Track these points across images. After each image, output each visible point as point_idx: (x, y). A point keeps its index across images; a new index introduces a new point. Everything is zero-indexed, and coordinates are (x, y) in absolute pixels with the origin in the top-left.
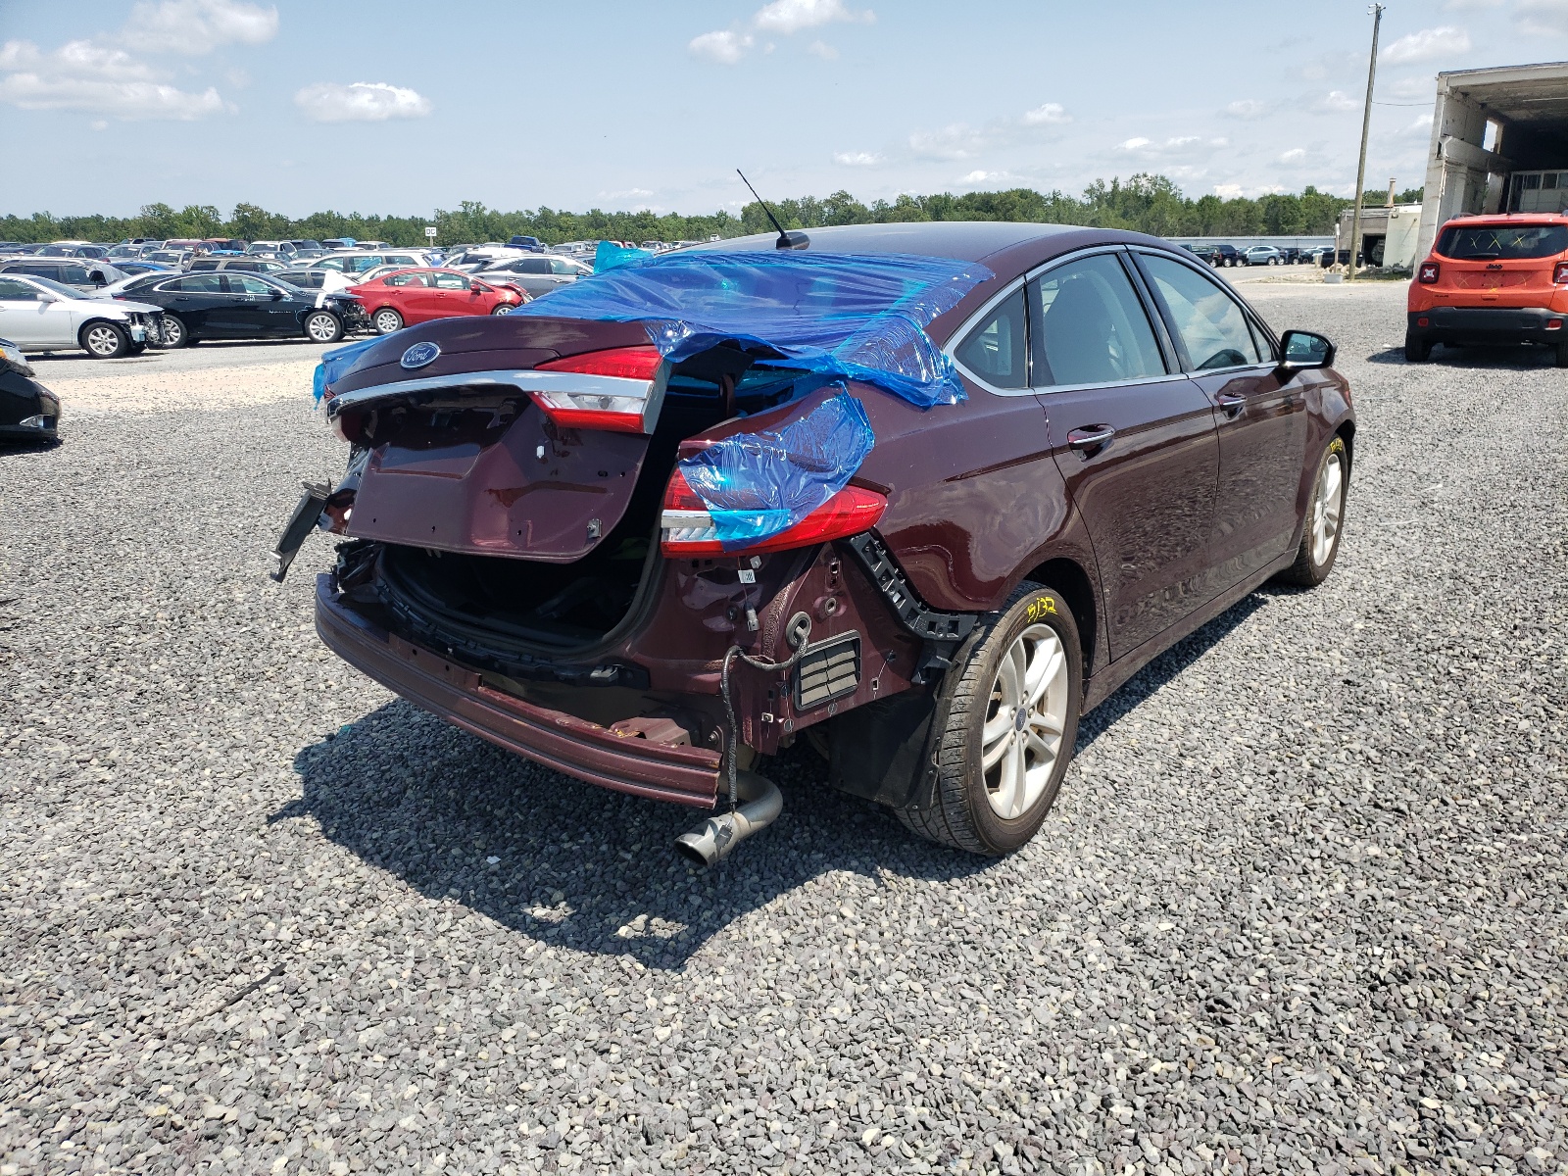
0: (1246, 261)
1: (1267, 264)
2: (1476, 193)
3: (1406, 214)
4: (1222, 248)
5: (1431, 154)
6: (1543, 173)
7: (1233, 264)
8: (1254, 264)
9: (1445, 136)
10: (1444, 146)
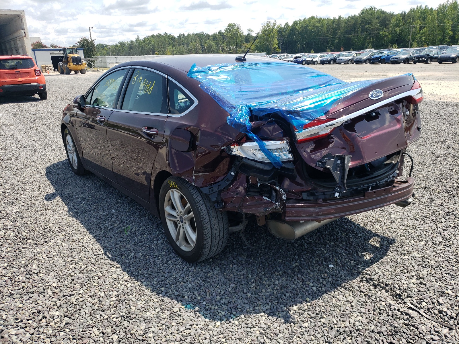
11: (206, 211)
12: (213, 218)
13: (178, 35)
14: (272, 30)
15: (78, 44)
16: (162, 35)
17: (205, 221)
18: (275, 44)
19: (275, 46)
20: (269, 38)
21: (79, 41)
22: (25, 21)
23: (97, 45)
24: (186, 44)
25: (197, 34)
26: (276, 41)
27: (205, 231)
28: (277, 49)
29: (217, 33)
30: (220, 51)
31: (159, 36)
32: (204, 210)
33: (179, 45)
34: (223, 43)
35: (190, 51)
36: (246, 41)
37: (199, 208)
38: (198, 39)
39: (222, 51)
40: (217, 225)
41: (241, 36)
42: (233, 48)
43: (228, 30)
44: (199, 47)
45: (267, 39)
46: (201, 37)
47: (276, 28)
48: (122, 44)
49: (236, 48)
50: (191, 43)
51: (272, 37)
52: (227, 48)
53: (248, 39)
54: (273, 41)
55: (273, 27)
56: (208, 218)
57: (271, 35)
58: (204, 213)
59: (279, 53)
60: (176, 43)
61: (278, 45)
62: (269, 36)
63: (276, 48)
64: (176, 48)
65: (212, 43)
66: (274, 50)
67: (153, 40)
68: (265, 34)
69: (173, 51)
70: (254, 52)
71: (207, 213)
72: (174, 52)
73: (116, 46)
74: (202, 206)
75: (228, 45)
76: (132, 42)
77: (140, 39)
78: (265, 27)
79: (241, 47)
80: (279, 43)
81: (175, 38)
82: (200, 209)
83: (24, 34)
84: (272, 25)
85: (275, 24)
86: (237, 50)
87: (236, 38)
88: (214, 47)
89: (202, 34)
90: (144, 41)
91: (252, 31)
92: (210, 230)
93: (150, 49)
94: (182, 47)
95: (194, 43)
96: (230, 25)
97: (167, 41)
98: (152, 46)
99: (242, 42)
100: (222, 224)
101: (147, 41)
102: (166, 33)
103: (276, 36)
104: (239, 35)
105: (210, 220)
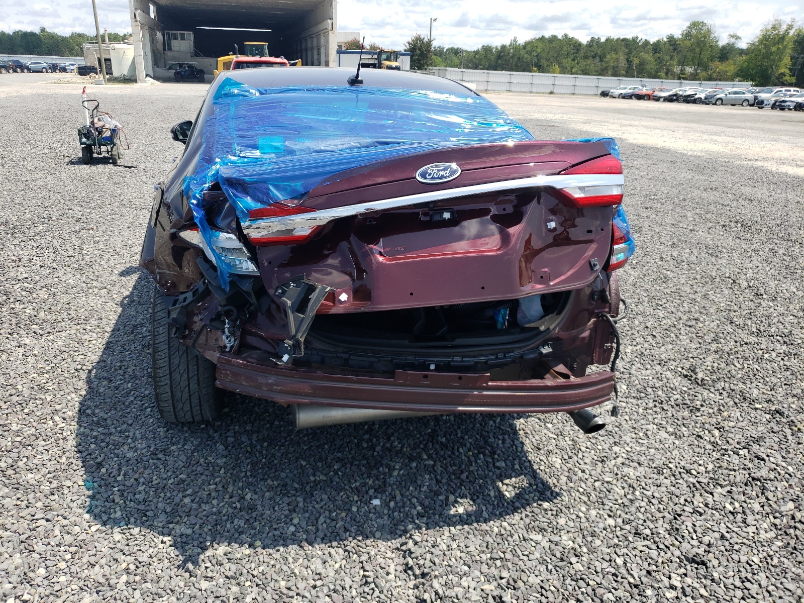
0: (29, 70)
1: (42, 72)
2: (153, 39)
3: (119, 48)
4: (14, 62)
5: (132, 18)
6: (179, 32)
7: (23, 71)
8: (34, 72)
9: (136, 9)
10: (137, 14)
11: (166, 338)
12: (177, 353)
13: (589, 39)
14: (782, 38)
15: (407, 45)
16: (560, 37)
17: (160, 353)
18: (784, 66)
19: (782, 71)
20: (772, 54)
21: (410, 41)
22: (336, 6)
23: (447, 50)
24: (600, 57)
25: (625, 40)
26: (787, 60)
27: (159, 371)
28: (787, 78)
29: (665, 40)
30: (663, 74)
31: (554, 39)
32: (163, 335)
33: (586, 57)
34: (672, 58)
35: (603, 70)
36: (720, 58)
37: (156, 330)
38: (623, 49)
39: (667, 74)
40: (182, 368)
41: (711, 47)
42: (689, 70)
43: (687, 35)
44: (623, 63)
45: (767, 55)
46: (630, 46)
47: (791, 34)
48: (487, 49)
49: (696, 70)
50: (608, 56)
51: (781, 52)
52: (677, 69)
53: (726, 53)
54: (780, 60)
55: (787, 32)
56: (166, 351)
57: (778, 48)
58: (162, 340)
59: (791, 85)
60: (582, 54)
61: (790, 70)
62: (774, 49)
63: (783, 74)
64: (578, 63)
65: (649, 57)
66: (778, 78)
67: (540, 45)
68: (765, 45)
69: (572, 68)
70: (732, 80)
71: (167, 341)
72: (574, 70)
73: (477, 52)
74: (161, 328)
75: (682, 63)
76: (503, 47)
77: (518, 42)
78: (768, 31)
79: (706, 68)
80: (794, 64)
81: (580, 44)
82: (158, 331)
83: (330, 27)
84: (784, 27)
85: (790, 27)
86: (697, 74)
87: (701, 50)
88: (652, 65)
89: (634, 40)
90: (524, 47)
91: (738, 38)
92: (168, 372)
93: (531, 61)
94: (589, 61)
95: (614, 56)
96: (694, 25)
97: (565, 48)
98: (537, 56)
99: (712, 59)
100: (196, 367)
101: (528, 48)
102: (566, 35)
103: (789, 51)
104: (708, 45)
105: (169, 354)
